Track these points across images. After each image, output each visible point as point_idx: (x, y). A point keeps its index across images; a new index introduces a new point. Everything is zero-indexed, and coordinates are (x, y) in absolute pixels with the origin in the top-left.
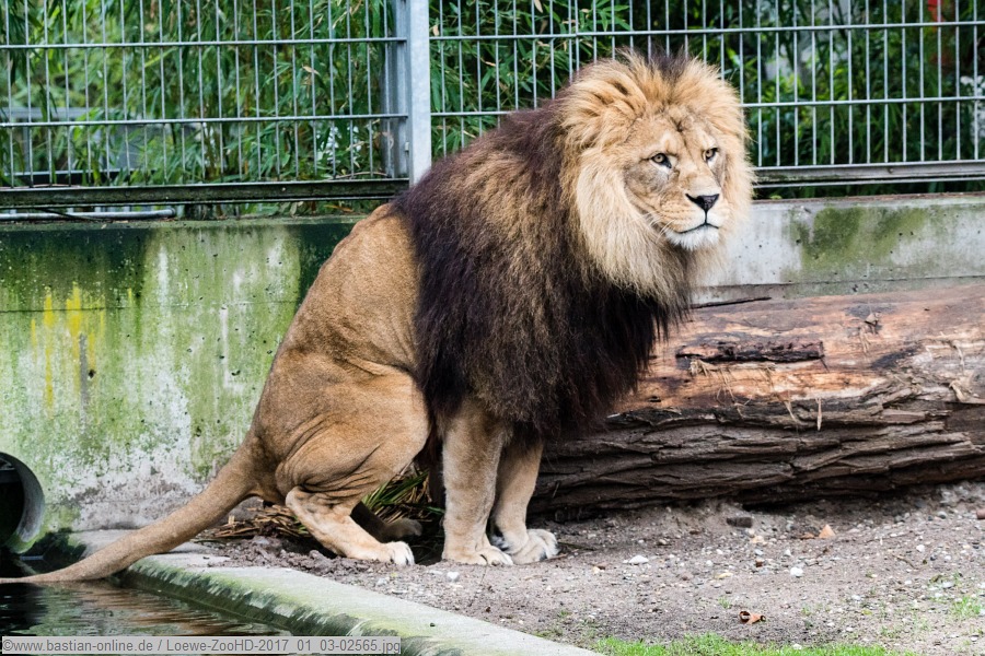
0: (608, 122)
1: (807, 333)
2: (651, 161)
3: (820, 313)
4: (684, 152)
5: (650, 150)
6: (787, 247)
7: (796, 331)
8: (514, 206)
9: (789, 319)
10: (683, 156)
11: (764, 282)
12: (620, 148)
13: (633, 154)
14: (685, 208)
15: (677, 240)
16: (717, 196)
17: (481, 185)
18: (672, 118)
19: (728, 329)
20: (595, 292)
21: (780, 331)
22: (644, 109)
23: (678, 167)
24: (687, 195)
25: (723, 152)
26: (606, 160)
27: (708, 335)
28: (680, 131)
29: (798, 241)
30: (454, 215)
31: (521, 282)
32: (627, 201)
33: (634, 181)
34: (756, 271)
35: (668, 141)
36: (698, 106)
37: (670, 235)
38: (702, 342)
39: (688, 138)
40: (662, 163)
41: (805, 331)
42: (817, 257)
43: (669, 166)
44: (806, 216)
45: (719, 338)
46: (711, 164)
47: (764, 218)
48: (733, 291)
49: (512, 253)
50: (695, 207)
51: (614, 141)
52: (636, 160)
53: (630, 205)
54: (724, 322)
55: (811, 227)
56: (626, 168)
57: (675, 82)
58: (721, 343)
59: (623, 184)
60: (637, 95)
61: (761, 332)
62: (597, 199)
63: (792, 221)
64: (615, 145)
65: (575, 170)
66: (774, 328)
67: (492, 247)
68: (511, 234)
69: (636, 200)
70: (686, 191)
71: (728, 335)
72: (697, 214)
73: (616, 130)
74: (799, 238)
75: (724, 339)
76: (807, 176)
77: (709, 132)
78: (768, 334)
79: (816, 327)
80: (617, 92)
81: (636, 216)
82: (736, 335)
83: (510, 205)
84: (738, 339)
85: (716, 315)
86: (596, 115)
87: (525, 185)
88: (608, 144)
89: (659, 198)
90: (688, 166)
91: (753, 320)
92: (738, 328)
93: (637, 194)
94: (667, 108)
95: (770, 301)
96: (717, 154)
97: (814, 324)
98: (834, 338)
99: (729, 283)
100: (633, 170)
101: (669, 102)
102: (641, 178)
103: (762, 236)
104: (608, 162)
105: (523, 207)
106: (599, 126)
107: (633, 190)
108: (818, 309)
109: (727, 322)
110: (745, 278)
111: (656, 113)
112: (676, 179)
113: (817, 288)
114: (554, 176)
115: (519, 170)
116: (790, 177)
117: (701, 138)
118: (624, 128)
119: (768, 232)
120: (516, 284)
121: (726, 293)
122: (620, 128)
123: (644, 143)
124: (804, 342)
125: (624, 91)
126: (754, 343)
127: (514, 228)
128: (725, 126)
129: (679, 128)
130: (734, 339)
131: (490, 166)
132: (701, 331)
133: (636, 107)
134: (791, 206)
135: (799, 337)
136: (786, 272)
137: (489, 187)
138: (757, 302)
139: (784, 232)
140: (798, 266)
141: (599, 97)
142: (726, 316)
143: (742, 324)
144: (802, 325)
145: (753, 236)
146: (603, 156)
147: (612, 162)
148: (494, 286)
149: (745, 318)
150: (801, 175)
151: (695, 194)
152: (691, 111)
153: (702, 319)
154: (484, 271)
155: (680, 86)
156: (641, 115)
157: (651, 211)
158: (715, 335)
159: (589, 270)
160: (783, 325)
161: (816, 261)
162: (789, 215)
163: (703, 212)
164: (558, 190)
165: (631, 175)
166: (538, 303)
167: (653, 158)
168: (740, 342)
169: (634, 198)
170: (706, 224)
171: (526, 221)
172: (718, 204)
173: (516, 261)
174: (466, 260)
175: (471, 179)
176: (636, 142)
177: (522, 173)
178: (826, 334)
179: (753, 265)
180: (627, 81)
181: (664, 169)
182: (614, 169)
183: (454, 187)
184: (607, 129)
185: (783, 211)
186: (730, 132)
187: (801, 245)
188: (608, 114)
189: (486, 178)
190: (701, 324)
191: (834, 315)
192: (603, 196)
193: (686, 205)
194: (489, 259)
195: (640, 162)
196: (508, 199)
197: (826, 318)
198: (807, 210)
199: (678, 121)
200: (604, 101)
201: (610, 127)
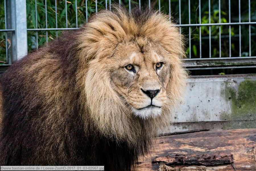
0: (102, 46)
1: (225, 149)
2: (125, 69)
3: (233, 138)
4: (143, 64)
5: (124, 62)
6: (224, 101)
7: (219, 149)
8: (53, 86)
9: (215, 142)
10: (142, 66)
11: (211, 120)
12: (109, 60)
13: (115, 64)
14: (140, 96)
15: (137, 113)
16: (158, 91)
17: (37, 72)
18: (138, 44)
19: (182, 148)
20: (91, 138)
21: (210, 149)
22: (123, 38)
23: (139, 73)
24: (142, 89)
25: (169, 64)
26: (101, 66)
27: (171, 151)
28: (142, 52)
29: (229, 98)
30: (22, 86)
31: (52, 128)
32: (111, 89)
33: (116, 78)
34: (206, 114)
35: (134, 57)
36: (155, 38)
37: (134, 110)
38: (166, 154)
39: (146, 56)
40: (130, 70)
41: (224, 149)
42: (240, 107)
43: (135, 72)
44: (234, 84)
45: (176, 153)
46: (159, 71)
47: (211, 85)
48: (194, 125)
49: (49, 111)
50: (145, 96)
51: (106, 56)
52: (117, 67)
53: (113, 92)
54: (180, 144)
55: (237, 90)
56: (111, 71)
57: (143, 24)
58: (177, 155)
59: (110, 80)
60: (120, 30)
61: (199, 149)
62: (95, 88)
63: (226, 87)
64: (106, 58)
65: (85, 70)
66: (207, 147)
67: (39, 107)
68: (49, 101)
69: (116, 89)
70: (141, 87)
71: (181, 150)
72: (147, 100)
73: (106, 50)
74: (230, 96)
75: (179, 153)
76: (236, 63)
77: (160, 53)
78: (203, 150)
79: (230, 147)
80: (109, 29)
81: (116, 97)
82: (186, 151)
83: (50, 85)
84: (187, 153)
85: (176, 140)
86: (96, 42)
87: (60, 75)
88: (102, 58)
89: (128, 89)
90: (144, 73)
91: (196, 142)
92: (187, 147)
93: (117, 85)
94: (137, 38)
95: (208, 132)
96: (163, 65)
97: (229, 145)
98: (239, 153)
99: (192, 120)
100: (115, 72)
101: (138, 35)
102: (120, 77)
103: (210, 95)
104: (102, 67)
105: (57, 87)
106: (97, 47)
107: (115, 83)
108: (232, 136)
109: (182, 143)
110: (201, 118)
111: (130, 41)
112: (137, 80)
113: (240, 123)
114: (73, 73)
115: (58, 66)
116: (226, 63)
117: (153, 57)
118: (111, 49)
119: (213, 93)
120: (50, 129)
121: (190, 126)
122: (109, 49)
123: (122, 58)
124: (222, 155)
125: (113, 28)
126: (195, 155)
127: (52, 98)
128: (171, 50)
129: (142, 50)
130: (184, 153)
131: (44, 61)
132: (167, 149)
133: (119, 38)
134: (226, 79)
135: (219, 152)
136: (223, 115)
137: (41, 74)
138: (201, 132)
139: (222, 93)
140: (230, 112)
141: (99, 31)
142: (181, 140)
143: (190, 145)
144: (223, 145)
145: (205, 95)
146: (99, 64)
147: (103, 68)
148: (38, 129)
149: (192, 141)
150: (233, 62)
151: (146, 89)
152: (150, 40)
153: (168, 142)
154: (34, 121)
155: (145, 27)
156: (121, 42)
157: (124, 96)
158: (174, 150)
159: (89, 126)
160: (212, 146)
161: (240, 109)
162: (225, 84)
163: (150, 100)
164: (75, 81)
165: (114, 75)
166: (61, 141)
167: (126, 67)
168: (187, 155)
169: (115, 87)
170: (151, 105)
171: (57, 95)
172: (159, 95)
173: (50, 116)
174: (25, 113)
175: (33, 68)
176: (117, 57)
177: (59, 68)
178: (235, 151)
179: (205, 111)
180: (114, 23)
181: (132, 73)
182: (104, 71)
183: (24, 71)
184: (101, 49)
185: (221, 82)
186: (175, 53)
187: (231, 100)
188: (103, 41)
189: (41, 68)
190: (167, 144)
191: (241, 140)
192: (98, 86)
193: (141, 95)
194: (37, 113)
195: (119, 68)
196: (50, 81)
197: (236, 141)
198: (234, 81)
199: (141, 46)
200: (102, 33)
201: (103, 48)
